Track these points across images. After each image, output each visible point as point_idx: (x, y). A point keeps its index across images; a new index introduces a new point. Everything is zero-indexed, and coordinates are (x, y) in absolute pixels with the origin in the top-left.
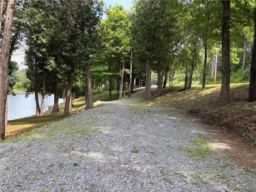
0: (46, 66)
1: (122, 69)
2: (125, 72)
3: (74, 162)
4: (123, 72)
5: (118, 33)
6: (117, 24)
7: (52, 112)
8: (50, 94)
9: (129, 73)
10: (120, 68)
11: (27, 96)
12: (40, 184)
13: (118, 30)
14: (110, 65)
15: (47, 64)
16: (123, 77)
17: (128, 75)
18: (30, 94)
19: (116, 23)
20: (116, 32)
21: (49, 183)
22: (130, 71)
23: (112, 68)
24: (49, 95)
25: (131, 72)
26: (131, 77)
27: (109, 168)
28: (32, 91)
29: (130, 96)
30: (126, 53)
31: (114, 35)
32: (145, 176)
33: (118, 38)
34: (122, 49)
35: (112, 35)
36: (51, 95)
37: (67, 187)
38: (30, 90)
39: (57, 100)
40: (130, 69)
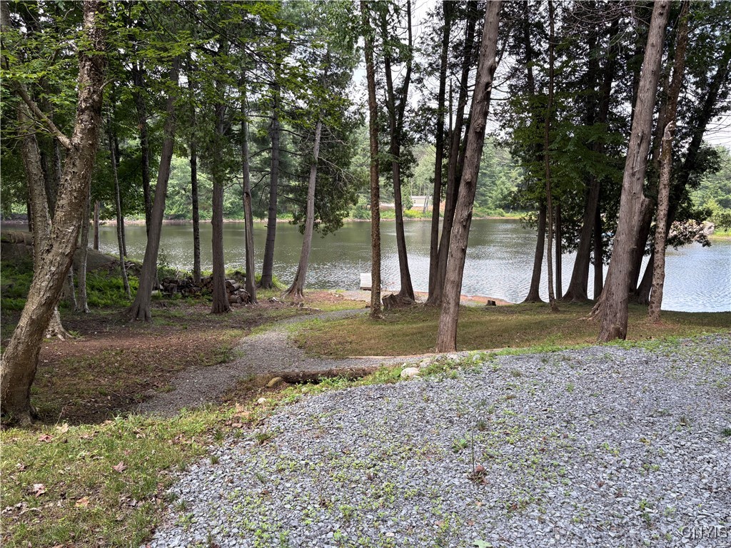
12: (609, 434)
37: (664, 463)
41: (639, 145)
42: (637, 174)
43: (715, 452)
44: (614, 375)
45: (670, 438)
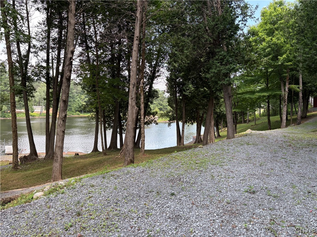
0: (185, 91)
1: (285, 85)
2: (290, 90)
3: (173, 192)
4: (287, 90)
5: (277, 38)
6: (276, 26)
7: (194, 143)
8: (192, 122)
9: (298, 89)
10: (282, 85)
11: (169, 125)
12: (133, 204)
13: (277, 34)
14: (268, 82)
15: (186, 89)
16: (286, 97)
17: (297, 94)
18: (172, 122)
19: (274, 25)
20: (273, 37)
21: (140, 206)
22: (299, 88)
23: (270, 86)
24: (191, 124)
25: (301, 88)
26: (301, 95)
27: (205, 203)
28: (174, 120)
29: (300, 123)
30: (290, 63)
31: (271, 42)
32: (245, 220)
33: (277, 44)
34: (283, 59)
35: (268, 42)
36: (194, 124)
37: (153, 212)
38: (172, 119)
39: (199, 129)
40: (298, 84)
41: (133, 87)
42: (133, 98)
43: (169, 203)
44: (132, 179)
45: (155, 201)
